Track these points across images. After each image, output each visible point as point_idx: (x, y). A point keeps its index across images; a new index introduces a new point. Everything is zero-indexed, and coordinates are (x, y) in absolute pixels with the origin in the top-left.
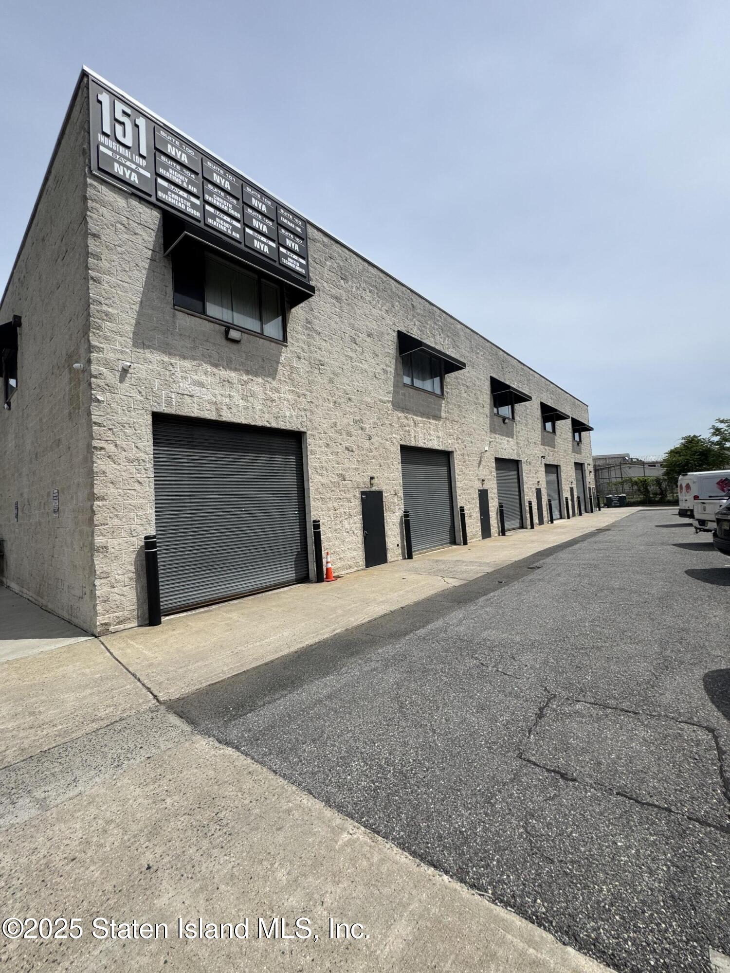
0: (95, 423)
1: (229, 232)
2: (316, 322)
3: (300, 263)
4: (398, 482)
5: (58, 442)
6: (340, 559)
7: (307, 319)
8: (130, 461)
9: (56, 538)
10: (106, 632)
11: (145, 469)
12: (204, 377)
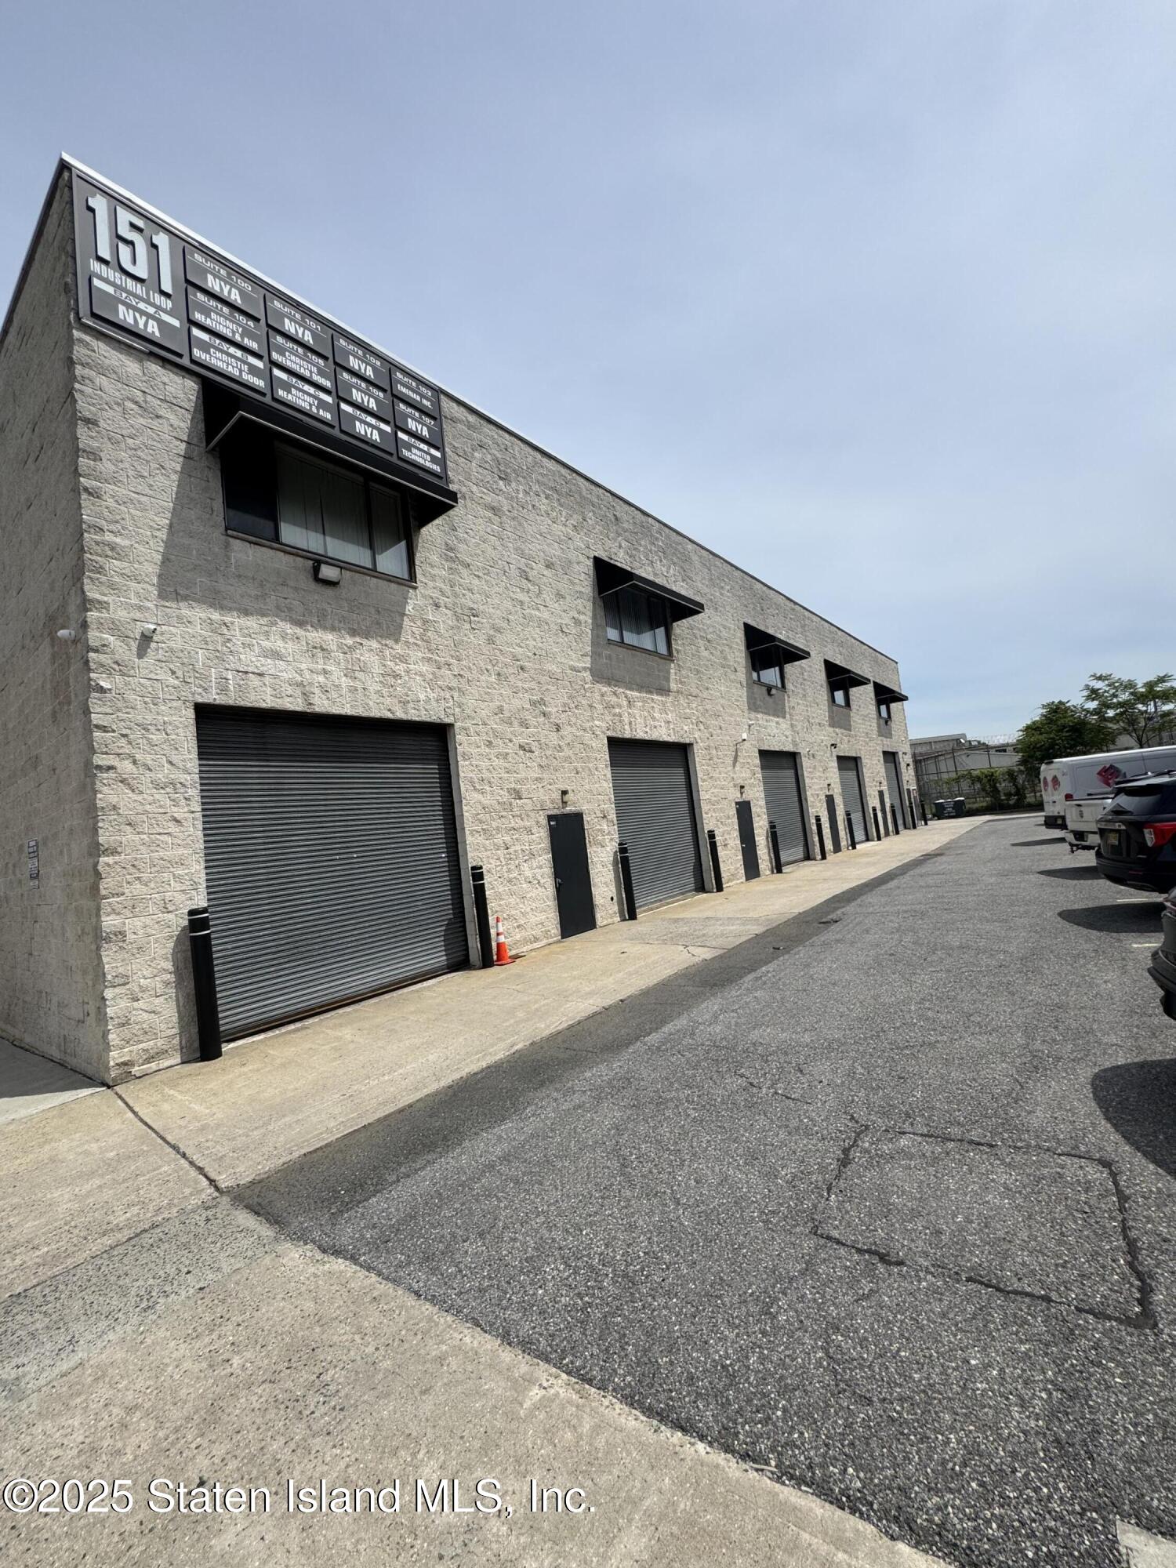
0: (97, 726)
1: (314, 409)
2: (462, 547)
3: (432, 456)
4: (607, 798)
5: (35, 761)
6: (518, 927)
7: (447, 544)
8: (158, 786)
9: (35, 922)
10: (126, 1077)
11: (186, 799)
12: (280, 643)
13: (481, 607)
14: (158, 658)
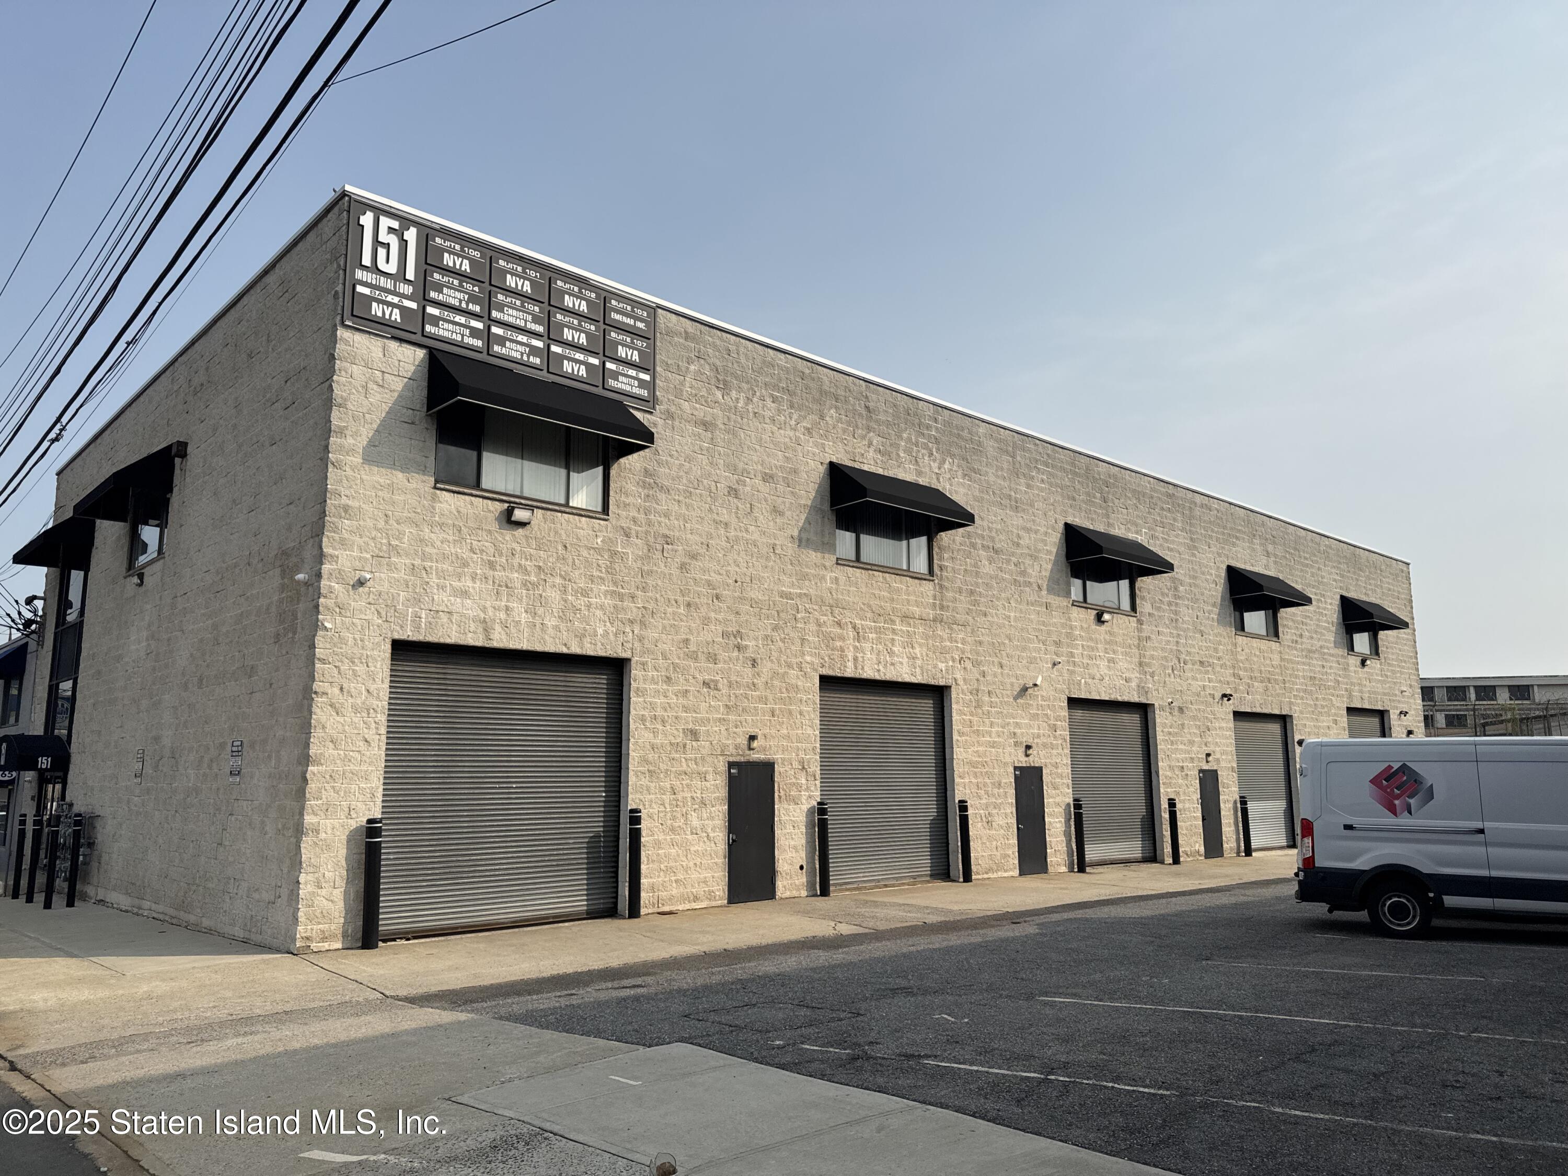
0: (319, 659)
1: (525, 358)
3: (640, 380)
4: (810, 746)
7: (646, 470)
8: (356, 710)
9: (231, 815)
10: (307, 950)
12: (469, 583)
13: (677, 534)
14: (368, 600)
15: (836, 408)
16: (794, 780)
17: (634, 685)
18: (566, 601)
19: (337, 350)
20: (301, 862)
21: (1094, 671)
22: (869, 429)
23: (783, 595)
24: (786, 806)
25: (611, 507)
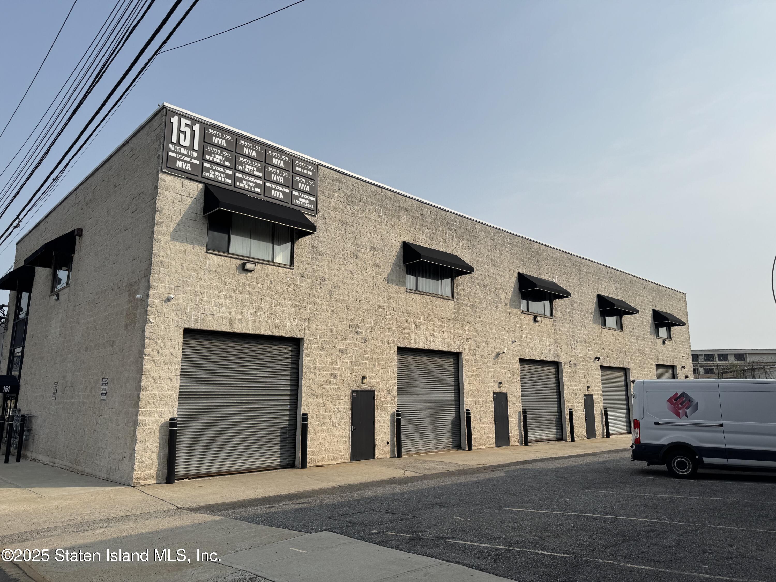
0: (147, 337)
1: (253, 189)
2: (321, 245)
3: (310, 201)
4: (392, 382)
6: (325, 450)
7: (312, 244)
9: (101, 416)
10: (138, 484)
11: (175, 369)
12: (223, 300)
13: (327, 276)
14: (172, 308)
15: (406, 215)
16: (384, 399)
17: (305, 351)
18: (271, 309)
19: (159, 184)
20: (136, 440)
21: (532, 345)
22: (423, 226)
23: (380, 307)
24: (380, 412)
25: (294, 263)
